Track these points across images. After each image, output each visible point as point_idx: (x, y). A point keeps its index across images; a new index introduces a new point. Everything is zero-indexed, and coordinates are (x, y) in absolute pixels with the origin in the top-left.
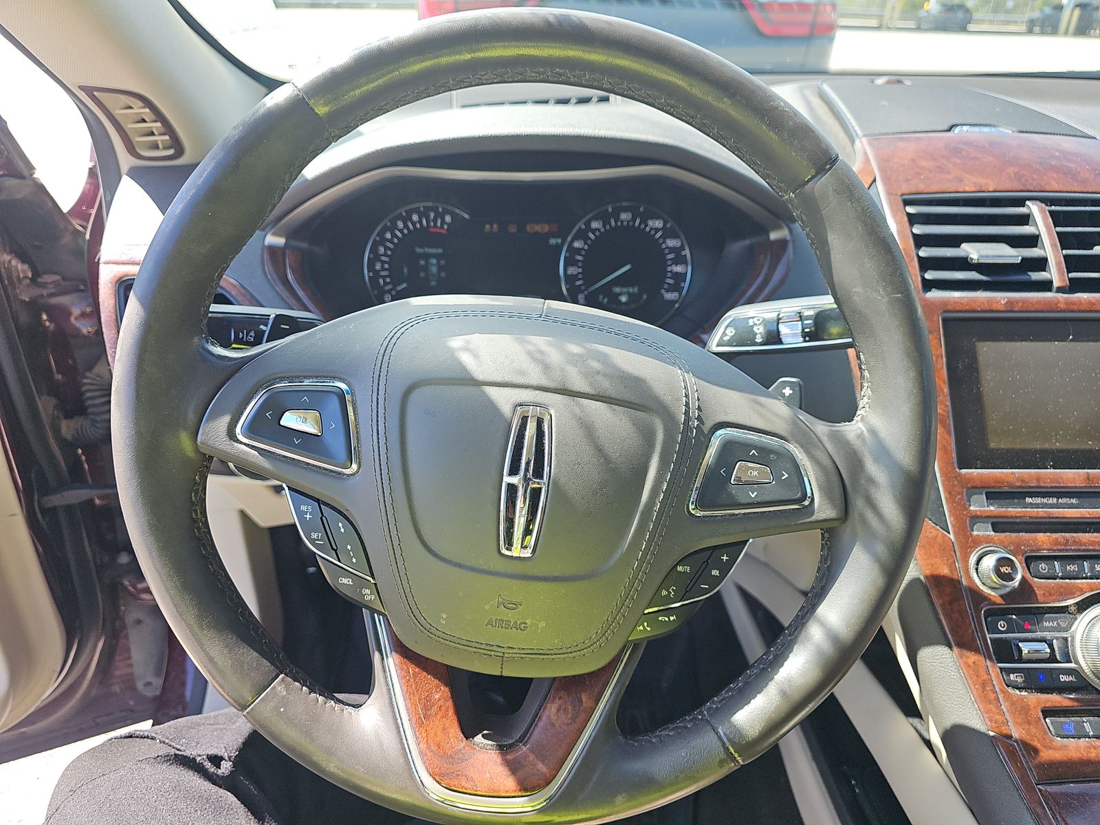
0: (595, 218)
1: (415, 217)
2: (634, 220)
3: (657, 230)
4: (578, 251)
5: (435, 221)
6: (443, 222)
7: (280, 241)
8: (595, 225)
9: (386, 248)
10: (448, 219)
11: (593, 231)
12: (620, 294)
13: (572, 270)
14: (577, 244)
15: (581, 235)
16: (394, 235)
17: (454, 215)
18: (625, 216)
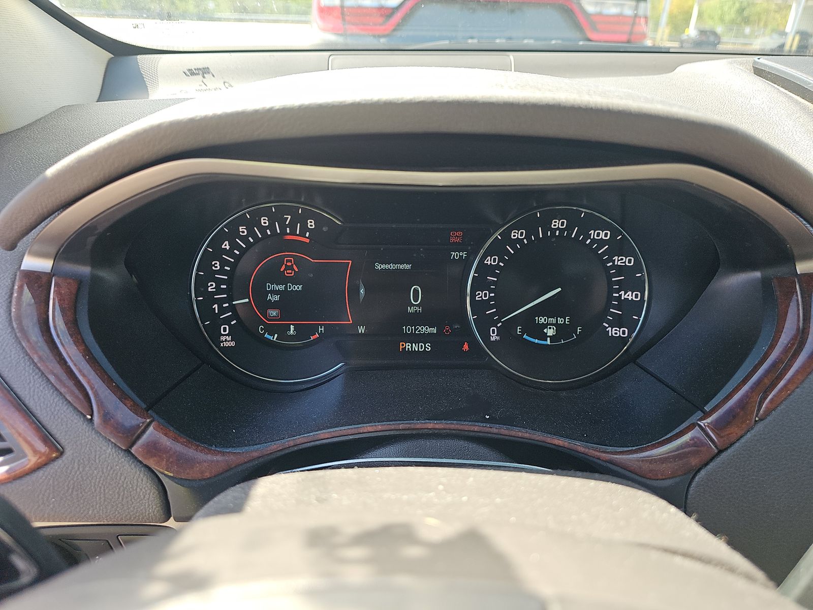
0: (517, 227)
1: (264, 221)
2: (569, 229)
3: (602, 243)
4: (491, 269)
5: (293, 226)
6: (304, 229)
7: (45, 265)
8: (515, 235)
9: (224, 263)
10: (311, 224)
11: (513, 243)
12: (545, 326)
13: (481, 295)
14: (489, 261)
15: (496, 249)
16: (234, 245)
17: (318, 219)
18: (556, 224)
